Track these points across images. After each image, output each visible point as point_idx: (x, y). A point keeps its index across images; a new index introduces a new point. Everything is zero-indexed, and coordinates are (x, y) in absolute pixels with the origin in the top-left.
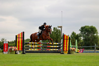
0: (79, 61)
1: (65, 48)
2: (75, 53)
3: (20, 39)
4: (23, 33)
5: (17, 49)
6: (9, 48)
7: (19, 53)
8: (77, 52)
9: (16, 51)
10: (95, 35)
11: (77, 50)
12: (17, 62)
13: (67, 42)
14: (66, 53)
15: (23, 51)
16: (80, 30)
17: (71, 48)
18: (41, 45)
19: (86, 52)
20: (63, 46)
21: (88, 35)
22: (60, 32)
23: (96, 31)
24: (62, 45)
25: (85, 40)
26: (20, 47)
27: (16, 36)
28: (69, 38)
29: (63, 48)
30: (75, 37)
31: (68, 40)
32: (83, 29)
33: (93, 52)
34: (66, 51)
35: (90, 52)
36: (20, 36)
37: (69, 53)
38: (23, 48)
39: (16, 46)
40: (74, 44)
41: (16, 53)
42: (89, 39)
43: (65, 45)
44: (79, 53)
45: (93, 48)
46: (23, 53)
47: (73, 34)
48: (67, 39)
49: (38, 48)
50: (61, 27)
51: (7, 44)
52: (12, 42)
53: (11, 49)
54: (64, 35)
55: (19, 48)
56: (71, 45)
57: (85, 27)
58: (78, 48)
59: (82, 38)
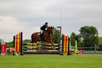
0: (79, 62)
1: (65, 49)
2: (74, 55)
3: (18, 40)
4: (21, 34)
5: (15, 50)
6: (7, 49)
7: (17, 54)
8: (77, 54)
9: (14, 52)
10: (95, 35)
11: (76, 51)
12: (15, 64)
13: (66, 43)
14: (65, 55)
15: (21, 52)
16: (80, 31)
17: (71, 49)
18: (40, 46)
19: (86, 53)
20: (63, 47)
21: (88, 36)
22: (59, 32)
23: (96, 31)
24: (61, 46)
25: (85, 41)
26: (18, 48)
27: (14, 37)
28: (69, 38)
29: (63, 50)
30: (75, 38)
31: (68, 41)
32: (83, 30)
33: (94, 53)
34: (66, 52)
35: (90, 53)
36: (19, 37)
37: (69, 54)
38: (21, 50)
39: (14, 47)
40: (73, 45)
41: (14, 55)
42: (89, 40)
43: (65, 46)
44: (79, 55)
45: (93, 49)
46: (22, 54)
47: (73, 34)
48: (66, 40)
49: (37, 49)
50: (60, 27)
51: (4, 45)
52: (10, 43)
53: (9, 50)
54: (63, 36)
55: (17, 50)
56: (70, 46)
57: (85, 27)
58: (78, 49)
59: (82, 39)
